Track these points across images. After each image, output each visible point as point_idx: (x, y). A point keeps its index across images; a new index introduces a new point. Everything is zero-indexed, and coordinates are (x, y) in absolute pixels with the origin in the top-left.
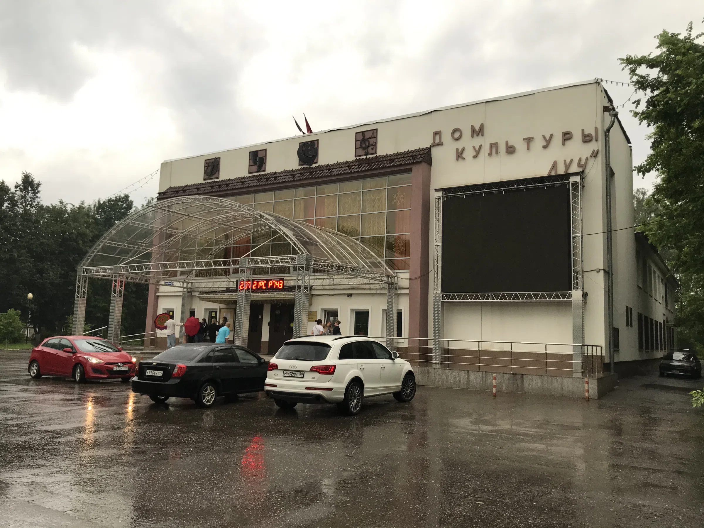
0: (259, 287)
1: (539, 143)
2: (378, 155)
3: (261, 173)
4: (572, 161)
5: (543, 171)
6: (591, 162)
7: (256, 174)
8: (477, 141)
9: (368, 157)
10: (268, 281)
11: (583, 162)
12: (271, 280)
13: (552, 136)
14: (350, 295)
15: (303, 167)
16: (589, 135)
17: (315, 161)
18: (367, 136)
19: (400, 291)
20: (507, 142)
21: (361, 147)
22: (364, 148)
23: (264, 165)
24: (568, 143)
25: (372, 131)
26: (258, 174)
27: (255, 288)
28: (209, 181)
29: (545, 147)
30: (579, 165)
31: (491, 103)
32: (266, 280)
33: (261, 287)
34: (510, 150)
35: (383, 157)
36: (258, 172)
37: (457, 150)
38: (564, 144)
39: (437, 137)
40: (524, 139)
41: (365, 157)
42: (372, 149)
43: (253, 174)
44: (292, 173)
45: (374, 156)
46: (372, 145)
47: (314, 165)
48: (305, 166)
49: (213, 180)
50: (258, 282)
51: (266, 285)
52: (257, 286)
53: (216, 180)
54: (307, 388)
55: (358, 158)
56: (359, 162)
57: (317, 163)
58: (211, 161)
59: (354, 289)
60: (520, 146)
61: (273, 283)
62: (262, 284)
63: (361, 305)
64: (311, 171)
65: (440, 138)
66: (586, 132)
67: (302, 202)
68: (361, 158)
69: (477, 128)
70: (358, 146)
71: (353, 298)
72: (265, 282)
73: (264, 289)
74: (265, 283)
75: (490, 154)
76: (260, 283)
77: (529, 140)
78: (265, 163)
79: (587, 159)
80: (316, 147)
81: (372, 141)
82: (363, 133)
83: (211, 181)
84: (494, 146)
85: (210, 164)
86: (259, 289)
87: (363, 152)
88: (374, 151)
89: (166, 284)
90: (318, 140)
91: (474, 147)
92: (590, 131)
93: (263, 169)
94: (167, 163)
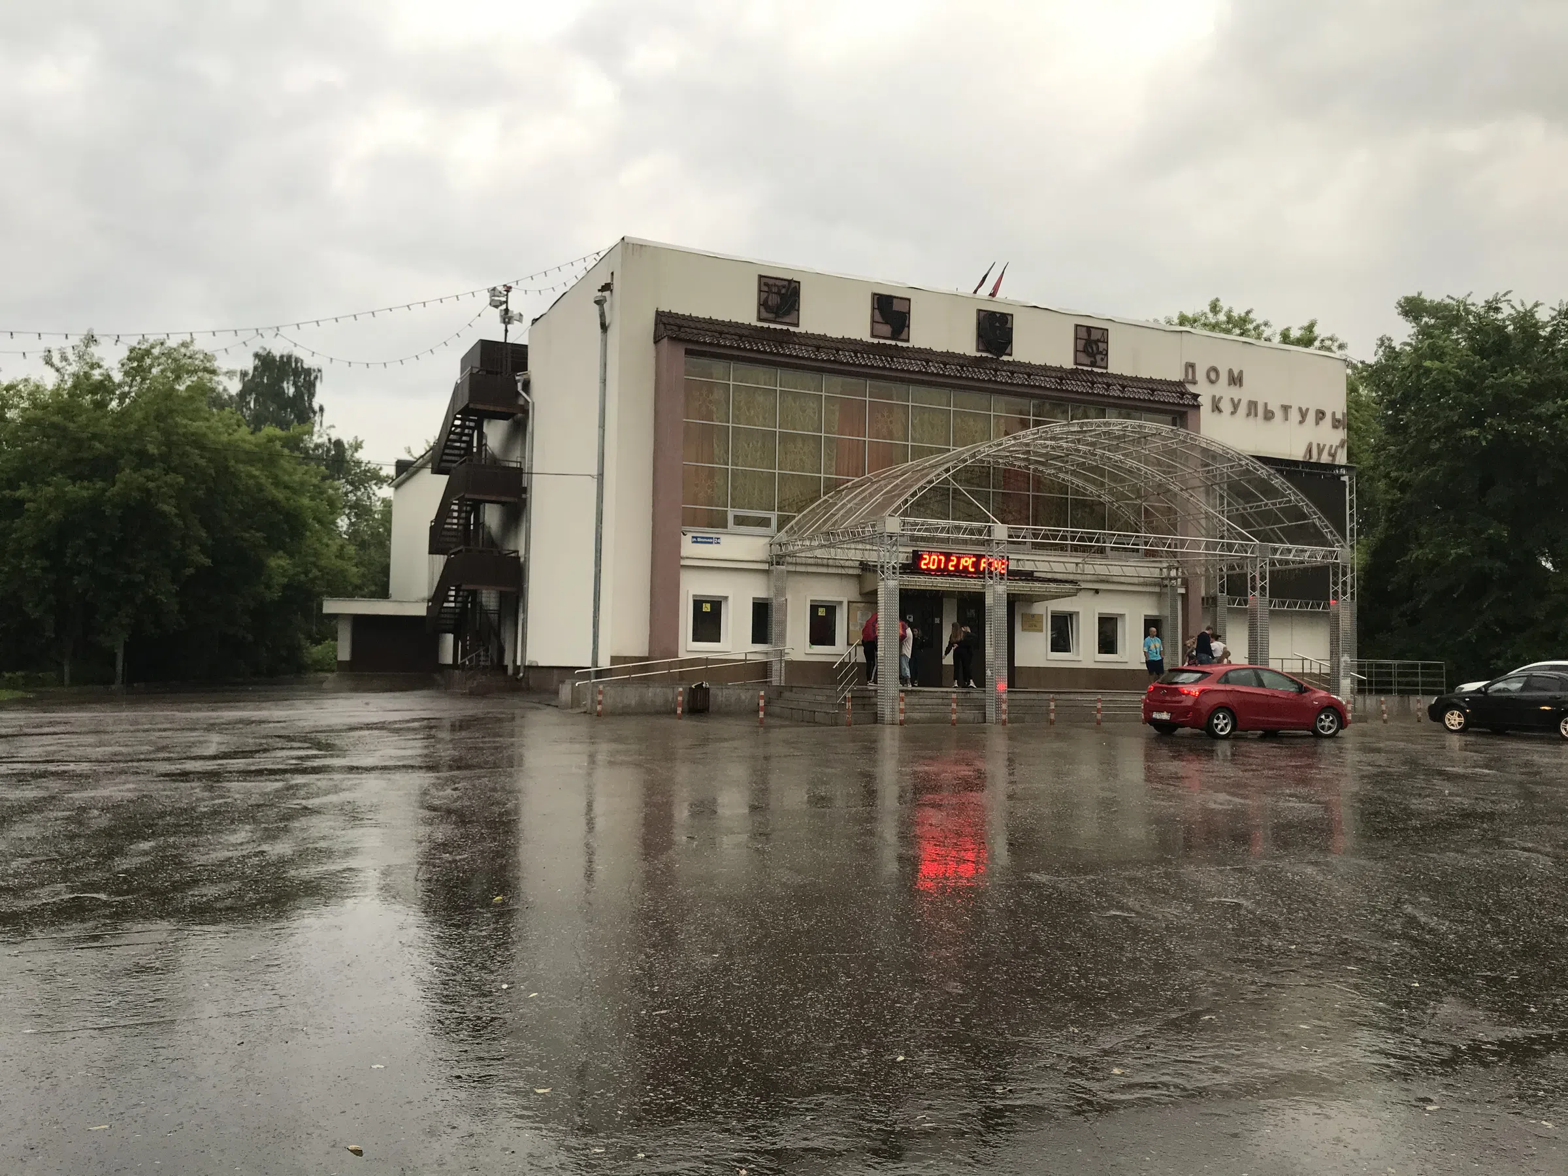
0: (961, 567)
1: (1295, 415)
2: (1110, 371)
3: (900, 344)
4: (1324, 445)
5: (1298, 454)
6: (1339, 451)
7: (888, 342)
8: (1234, 392)
9: (1095, 370)
10: (979, 557)
11: (1333, 451)
12: (983, 556)
13: (1307, 409)
14: (1097, 591)
15: (984, 355)
16: (1339, 421)
17: (1008, 351)
18: (1095, 336)
19: (1157, 589)
20: (1266, 404)
21: (1085, 351)
22: (1089, 355)
23: (906, 329)
24: (1321, 423)
25: (1101, 331)
26: (893, 343)
27: (952, 569)
28: (772, 326)
29: (1301, 422)
30: (1330, 454)
31: (1248, 345)
32: (975, 556)
33: (966, 568)
34: (1269, 416)
35: (1115, 376)
36: (891, 338)
37: (1214, 397)
38: (1317, 423)
39: (1190, 370)
40: (1282, 406)
41: (1090, 369)
42: (1102, 359)
43: (882, 341)
44: (962, 361)
45: (1104, 371)
46: (1101, 353)
47: (1005, 358)
48: (990, 356)
49: (785, 327)
50: (959, 559)
51: (976, 565)
52: (957, 566)
53: (792, 329)
55: (1080, 367)
57: (1010, 355)
58: (780, 283)
59: (1102, 581)
60: (1279, 414)
62: (967, 562)
63: (1109, 606)
64: (998, 366)
65: (1194, 374)
66: (1337, 416)
68: (1085, 368)
69: (1236, 374)
70: (1080, 348)
71: (1100, 595)
72: (974, 559)
73: (971, 573)
74: (973, 562)
75: (1248, 415)
76: (963, 561)
77: (1286, 409)
78: (909, 327)
79: (1337, 447)
80: (1009, 325)
81: (1101, 346)
82: (1089, 329)
83: (779, 327)
84: (1253, 405)
85: (774, 289)
86: (963, 571)
87: (1087, 360)
88: (1103, 364)
89: (696, 540)
90: (1012, 315)
91: (1232, 400)
92: (1339, 416)
93: (904, 336)
94: (641, 246)
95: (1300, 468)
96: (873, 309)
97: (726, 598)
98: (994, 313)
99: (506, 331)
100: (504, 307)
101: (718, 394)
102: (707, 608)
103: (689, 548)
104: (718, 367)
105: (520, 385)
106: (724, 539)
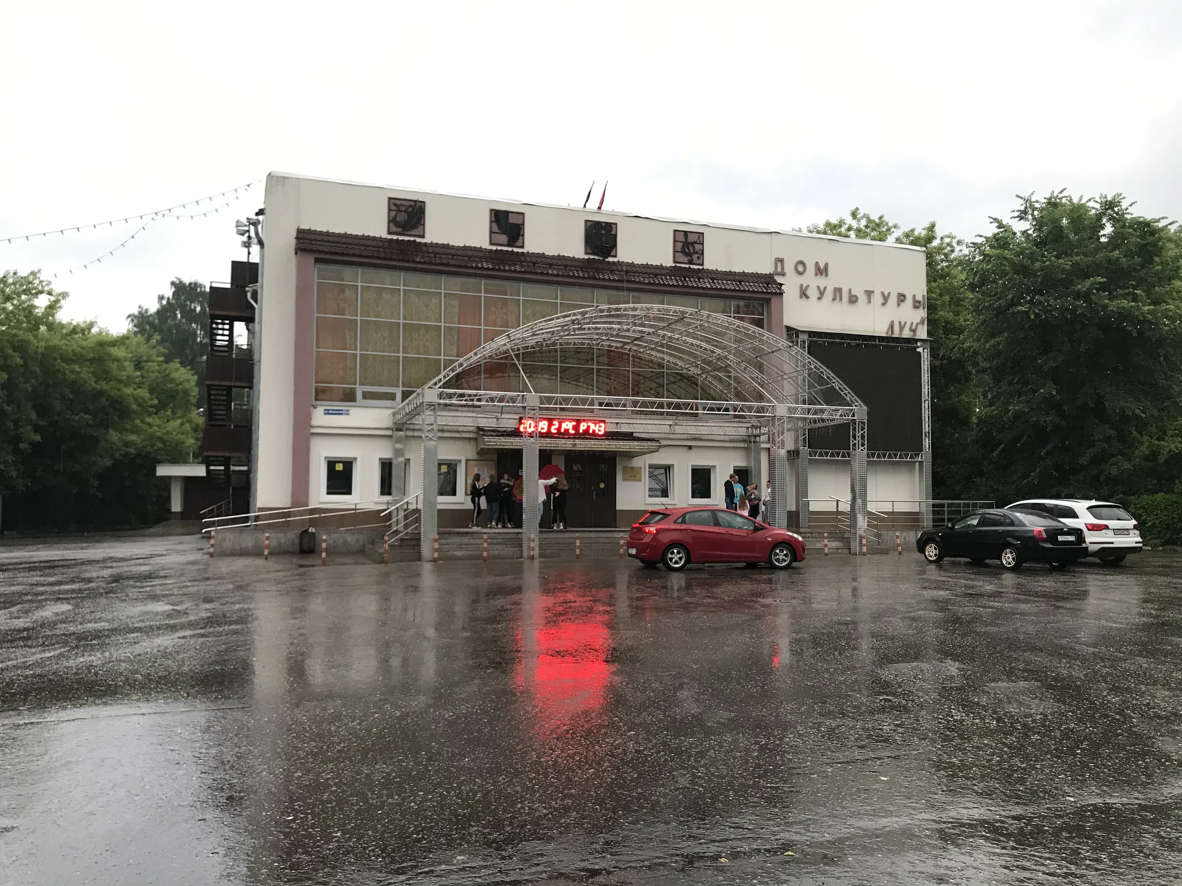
0: (562, 430)
1: (877, 299)
2: (705, 267)
3: (516, 250)
4: (906, 323)
5: (881, 330)
6: (920, 327)
7: (505, 248)
8: (821, 281)
9: (692, 267)
10: (579, 422)
11: (914, 327)
12: (583, 421)
13: (889, 294)
14: (690, 447)
15: (592, 257)
16: (919, 302)
17: (613, 253)
18: (691, 238)
20: (850, 290)
21: (683, 252)
22: (688, 254)
23: (521, 238)
24: (902, 304)
25: (698, 235)
26: (510, 249)
27: (555, 431)
28: (401, 238)
29: (883, 304)
30: (911, 330)
31: (832, 242)
32: (574, 420)
33: (567, 430)
34: (853, 300)
35: (712, 271)
36: (508, 245)
37: (802, 286)
38: (899, 305)
39: (779, 264)
40: (866, 291)
41: (687, 266)
42: (698, 258)
43: (499, 248)
44: (573, 262)
45: (701, 267)
46: (697, 253)
47: (610, 259)
48: (596, 258)
49: (412, 239)
50: (560, 423)
51: (577, 428)
52: (559, 429)
53: (418, 240)
55: (678, 265)
56: (674, 271)
57: (615, 256)
58: (407, 203)
59: (695, 439)
60: (862, 298)
61: (588, 427)
62: (568, 425)
63: (702, 460)
65: (783, 268)
66: (917, 299)
68: (683, 266)
69: (822, 266)
70: (679, 249)
71: (694, 451)
72: (574, 423)
73: (573, 434)
74: (574, 426)
75: (834, 299)
76: (564, 425)
77: (869, 294)
78: (523, 235)
79: (917, 324)
80: (613, 232)
81: (698, 247)
82: (686, 233)
83: (406, 238)
84: (838, 291)
85: (402, 208)
86: (563, 434)
87: (686, 259)
88: (700, 262)
89: (327, 412)
90: (616, 224)
91: (818, 287)
92: (919, 298)
93: (519, 243)
94: (285, 178)
95: (877, 342)
96: (491, 222)
97: (355, 459)
98: (599, 223)
99: (249, 253)
100: (247, 234)
101: (348, 293)
102: (339, 467)
103: (320, 418)
104: (348, 271)
105: (249, 295)
106: (353, 411)
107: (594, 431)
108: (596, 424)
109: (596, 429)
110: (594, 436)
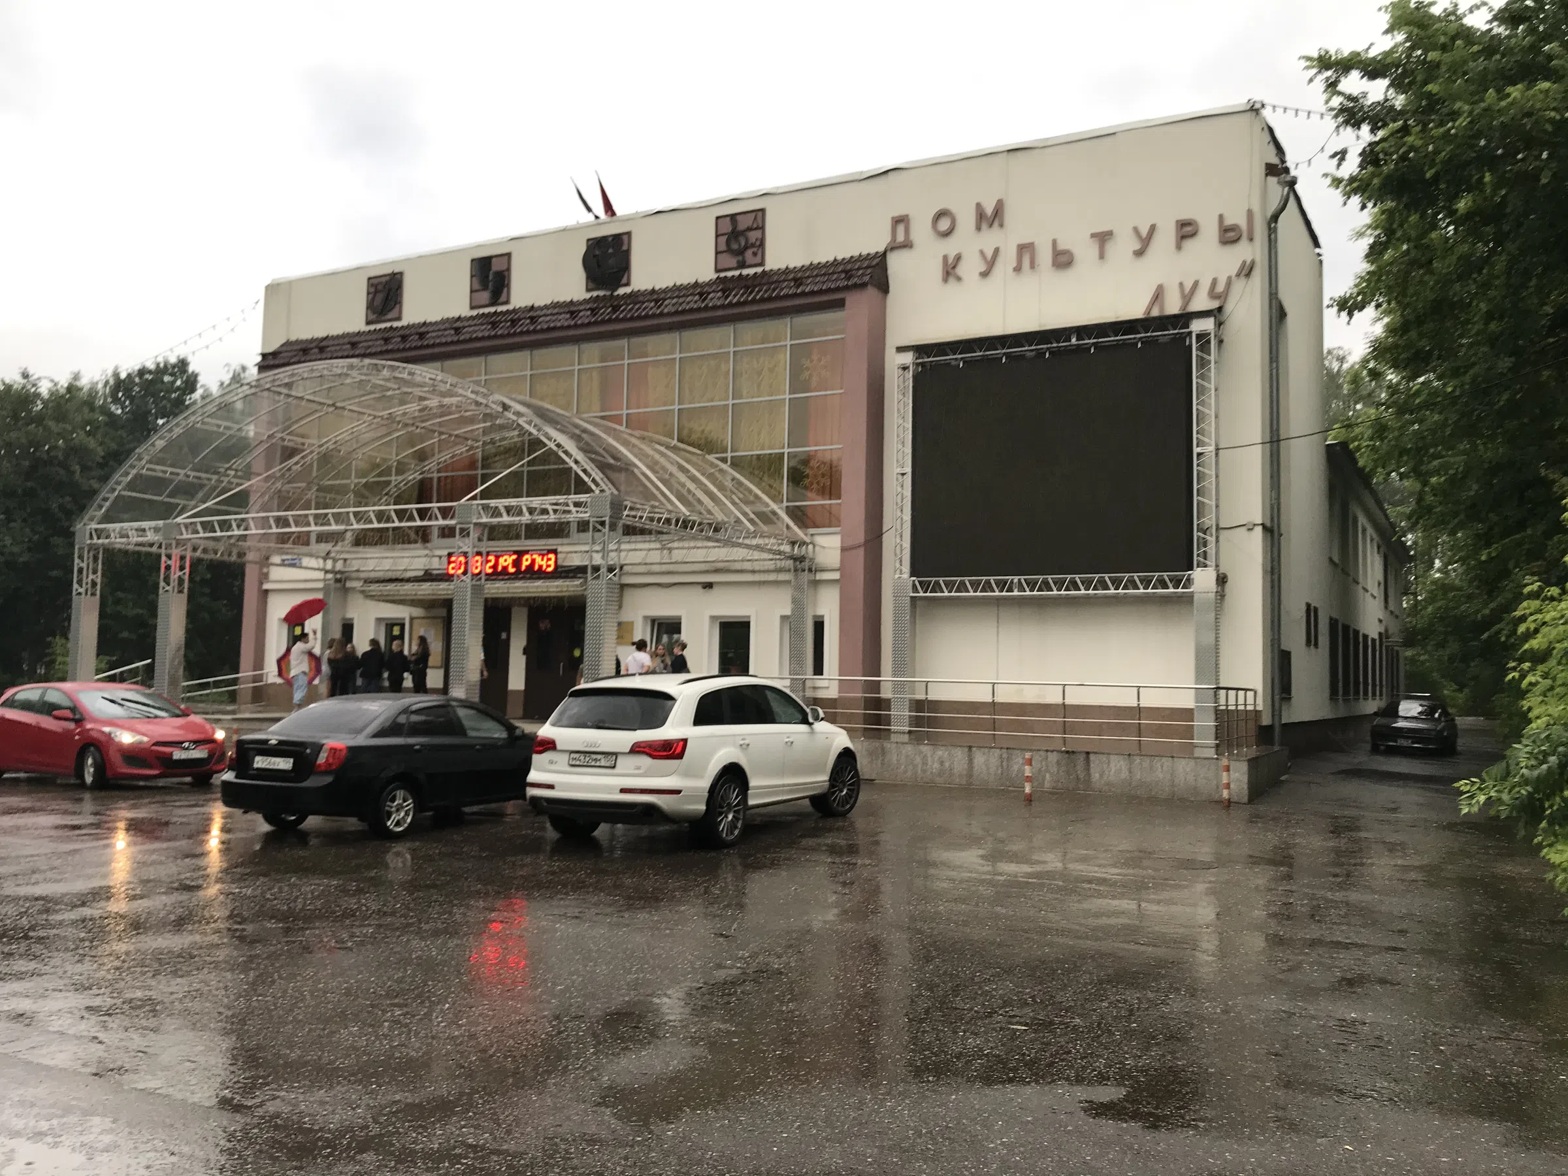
0: (500, 568)
1: (1124, 245)
2: (768, 268)
3: (500, 309)
4: (1196, 284)
5: (1134, 308)
6: (1238, 286)
7: (486, 310)
8: (990, 239)
9: (745, 272)
10: (520, 554)
11: (1220, 288)
12: (527, 552)
13: (1153, 228)
14: (708, 586)
15: (595, 294)
16: (1233, 228)
17: (624, 281)
18: (743, 223)
19: (820, 576)
20: (1054, 242)
21: (729, 250)
22: (735, 253)
23: (505, 290)
24: (1188, 244)
25: (753, 215)
26: (492, 309)
27: (491, 571)
28: (378, 326)
29: (1139, 253)
30: (1213, 295)
31: (1019, 154)
32: (515, 552)
33: (505, 568)
34: (1063, 260)
35: (779, 272)
36: (492, 304)
37: (945, 258)
38: (1179, 247)
39: (901, 229)
40: (1093, 236)
41: (736, 273)
42: (755, 254)
43: (481, 311)
44: (570, 308)
45: (759, 270)
46: (753, 245)
47: (622, 291)
48: (601, 293)
49: (388, 325)
50: (497, 558)
51: (517, 563)
52: (495, 567)
53: (396, 324)
54: (623, 791)
55: (722, 275)
56: (724, 285)
57: (628, 284)
58: (384, 280)
59: (717, 571)
60: (1085, 251)
61: (533, 561)
62: (507, 561)
63: (732, 606)
64: (615, 304)
65: (907, 231)
66: (1229, 222)
67: (595, 374)
68: (730, 274)
69: (989, 210)
70: (723, 247)
71: (716, 590)
72: (514, 557)
73: (512, 574)
74: (514, 561)
75: (1018, 269)
76: (501, 560)
77: (1103, 238)
78: (509, 285)
79: (1229, 282)
80: (625, 248)
81: (753, 236)
82: (733, 217)
83: (383, 326)
84: (1026, 249)
85: (380, 287)
86: (501, 573)
87: (733, 262)
88: (758, 260)
89: (284, 563)
90: (629, 234)
91: (983, 253)
92: (1237, 218)
93: (503, 298)
94: (278, 284)
95: (1074, 341)
96: (472, 276)
98: (604, 238)
106: (304, 560)
107: (541, 566)
108: (543, 555)
109: (544, 563)
110: (541, 574)
